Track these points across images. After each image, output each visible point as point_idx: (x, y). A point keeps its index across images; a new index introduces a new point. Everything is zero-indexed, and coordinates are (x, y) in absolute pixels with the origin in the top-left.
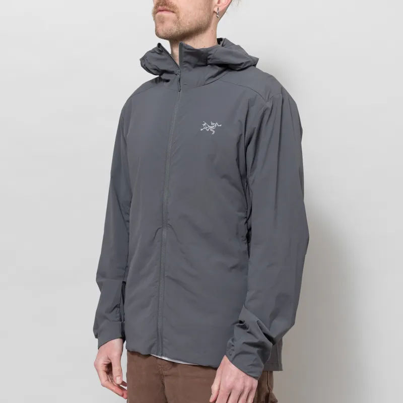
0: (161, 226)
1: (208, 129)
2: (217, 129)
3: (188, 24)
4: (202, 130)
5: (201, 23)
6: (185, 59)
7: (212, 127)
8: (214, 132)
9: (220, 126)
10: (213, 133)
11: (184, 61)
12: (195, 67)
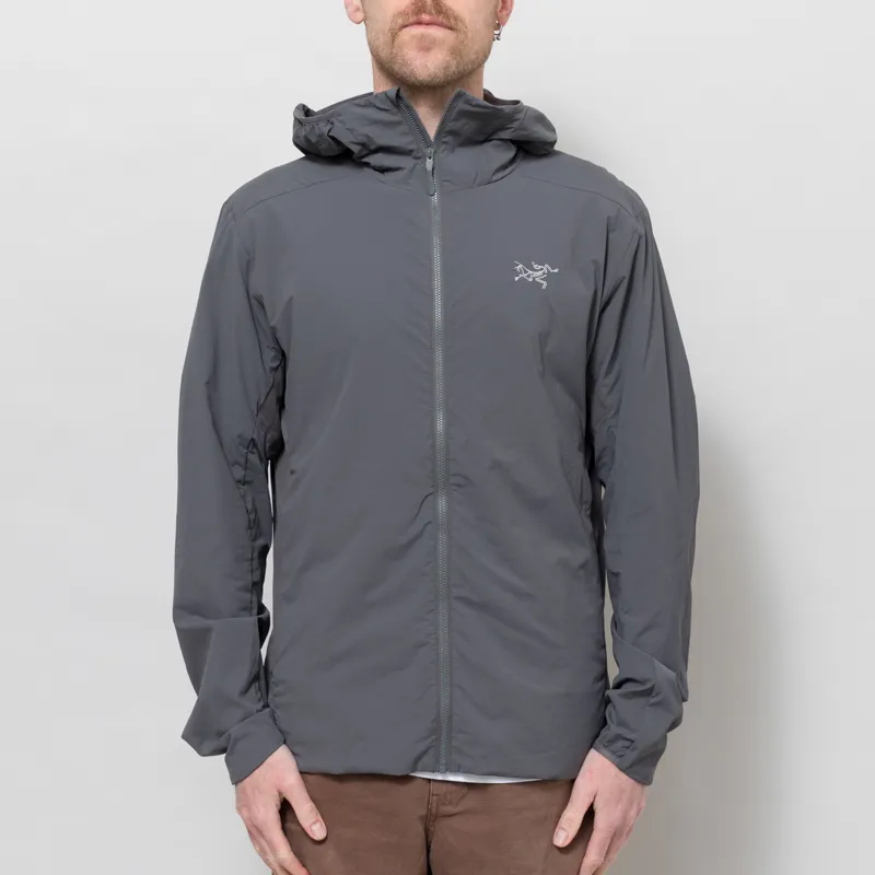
0: (431, 490)
1: (529, 276)
2: (549, 277)
4: (517, 279)
6: (451, 126)
7: (538, 274)
8: (545, 284)
9: (556, 271)
10: (544, 287)
11: (447, 129)
12: (462, 145)
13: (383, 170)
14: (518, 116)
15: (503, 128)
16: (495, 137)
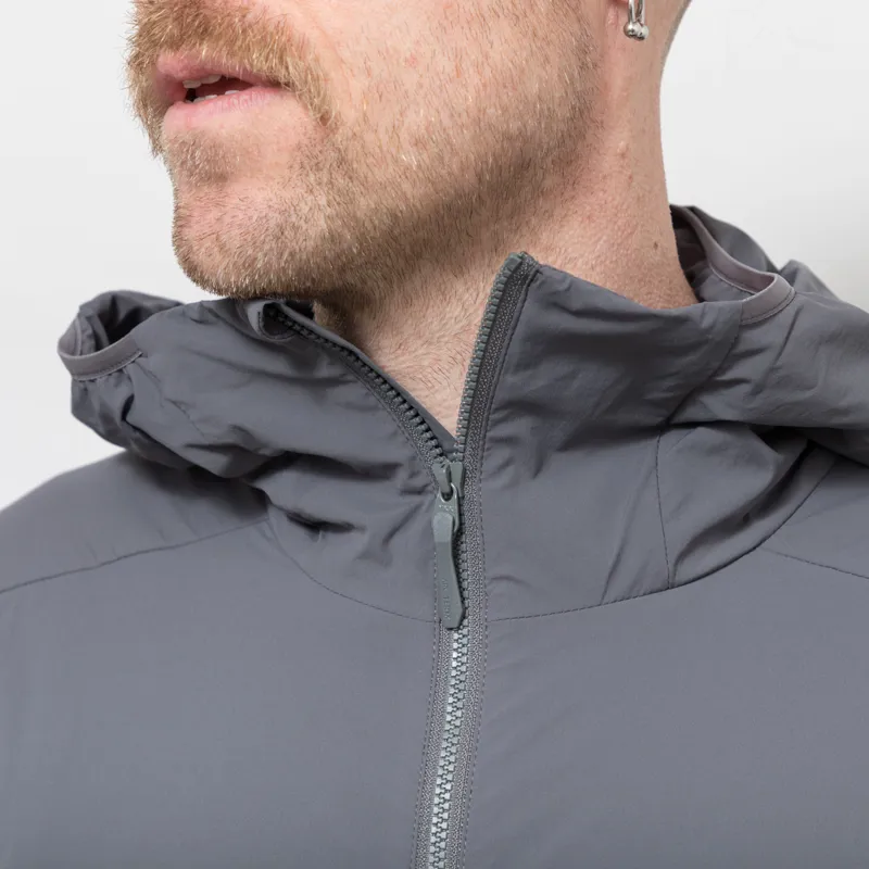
3: (410, 158)
5: (514, 126)
6: (512, 383)
11: (501, 395)
12: (572, 443)
13: (315, 526)
14: (753, 338)
15: (710, 383)
16: (691, 413)
